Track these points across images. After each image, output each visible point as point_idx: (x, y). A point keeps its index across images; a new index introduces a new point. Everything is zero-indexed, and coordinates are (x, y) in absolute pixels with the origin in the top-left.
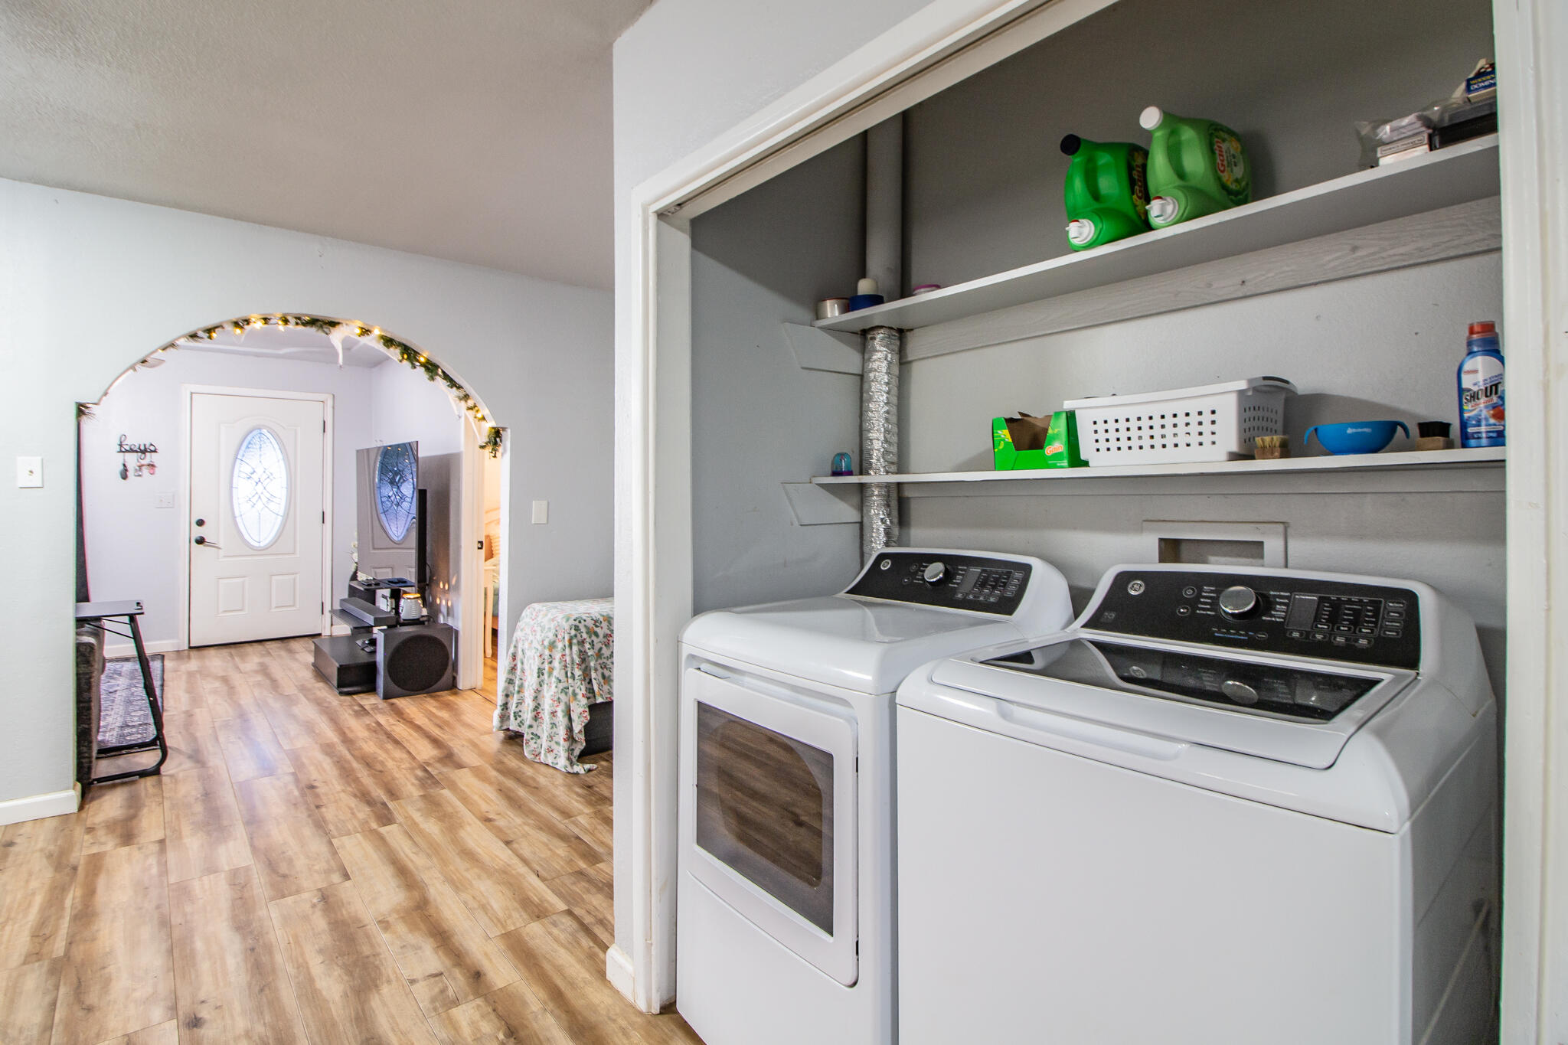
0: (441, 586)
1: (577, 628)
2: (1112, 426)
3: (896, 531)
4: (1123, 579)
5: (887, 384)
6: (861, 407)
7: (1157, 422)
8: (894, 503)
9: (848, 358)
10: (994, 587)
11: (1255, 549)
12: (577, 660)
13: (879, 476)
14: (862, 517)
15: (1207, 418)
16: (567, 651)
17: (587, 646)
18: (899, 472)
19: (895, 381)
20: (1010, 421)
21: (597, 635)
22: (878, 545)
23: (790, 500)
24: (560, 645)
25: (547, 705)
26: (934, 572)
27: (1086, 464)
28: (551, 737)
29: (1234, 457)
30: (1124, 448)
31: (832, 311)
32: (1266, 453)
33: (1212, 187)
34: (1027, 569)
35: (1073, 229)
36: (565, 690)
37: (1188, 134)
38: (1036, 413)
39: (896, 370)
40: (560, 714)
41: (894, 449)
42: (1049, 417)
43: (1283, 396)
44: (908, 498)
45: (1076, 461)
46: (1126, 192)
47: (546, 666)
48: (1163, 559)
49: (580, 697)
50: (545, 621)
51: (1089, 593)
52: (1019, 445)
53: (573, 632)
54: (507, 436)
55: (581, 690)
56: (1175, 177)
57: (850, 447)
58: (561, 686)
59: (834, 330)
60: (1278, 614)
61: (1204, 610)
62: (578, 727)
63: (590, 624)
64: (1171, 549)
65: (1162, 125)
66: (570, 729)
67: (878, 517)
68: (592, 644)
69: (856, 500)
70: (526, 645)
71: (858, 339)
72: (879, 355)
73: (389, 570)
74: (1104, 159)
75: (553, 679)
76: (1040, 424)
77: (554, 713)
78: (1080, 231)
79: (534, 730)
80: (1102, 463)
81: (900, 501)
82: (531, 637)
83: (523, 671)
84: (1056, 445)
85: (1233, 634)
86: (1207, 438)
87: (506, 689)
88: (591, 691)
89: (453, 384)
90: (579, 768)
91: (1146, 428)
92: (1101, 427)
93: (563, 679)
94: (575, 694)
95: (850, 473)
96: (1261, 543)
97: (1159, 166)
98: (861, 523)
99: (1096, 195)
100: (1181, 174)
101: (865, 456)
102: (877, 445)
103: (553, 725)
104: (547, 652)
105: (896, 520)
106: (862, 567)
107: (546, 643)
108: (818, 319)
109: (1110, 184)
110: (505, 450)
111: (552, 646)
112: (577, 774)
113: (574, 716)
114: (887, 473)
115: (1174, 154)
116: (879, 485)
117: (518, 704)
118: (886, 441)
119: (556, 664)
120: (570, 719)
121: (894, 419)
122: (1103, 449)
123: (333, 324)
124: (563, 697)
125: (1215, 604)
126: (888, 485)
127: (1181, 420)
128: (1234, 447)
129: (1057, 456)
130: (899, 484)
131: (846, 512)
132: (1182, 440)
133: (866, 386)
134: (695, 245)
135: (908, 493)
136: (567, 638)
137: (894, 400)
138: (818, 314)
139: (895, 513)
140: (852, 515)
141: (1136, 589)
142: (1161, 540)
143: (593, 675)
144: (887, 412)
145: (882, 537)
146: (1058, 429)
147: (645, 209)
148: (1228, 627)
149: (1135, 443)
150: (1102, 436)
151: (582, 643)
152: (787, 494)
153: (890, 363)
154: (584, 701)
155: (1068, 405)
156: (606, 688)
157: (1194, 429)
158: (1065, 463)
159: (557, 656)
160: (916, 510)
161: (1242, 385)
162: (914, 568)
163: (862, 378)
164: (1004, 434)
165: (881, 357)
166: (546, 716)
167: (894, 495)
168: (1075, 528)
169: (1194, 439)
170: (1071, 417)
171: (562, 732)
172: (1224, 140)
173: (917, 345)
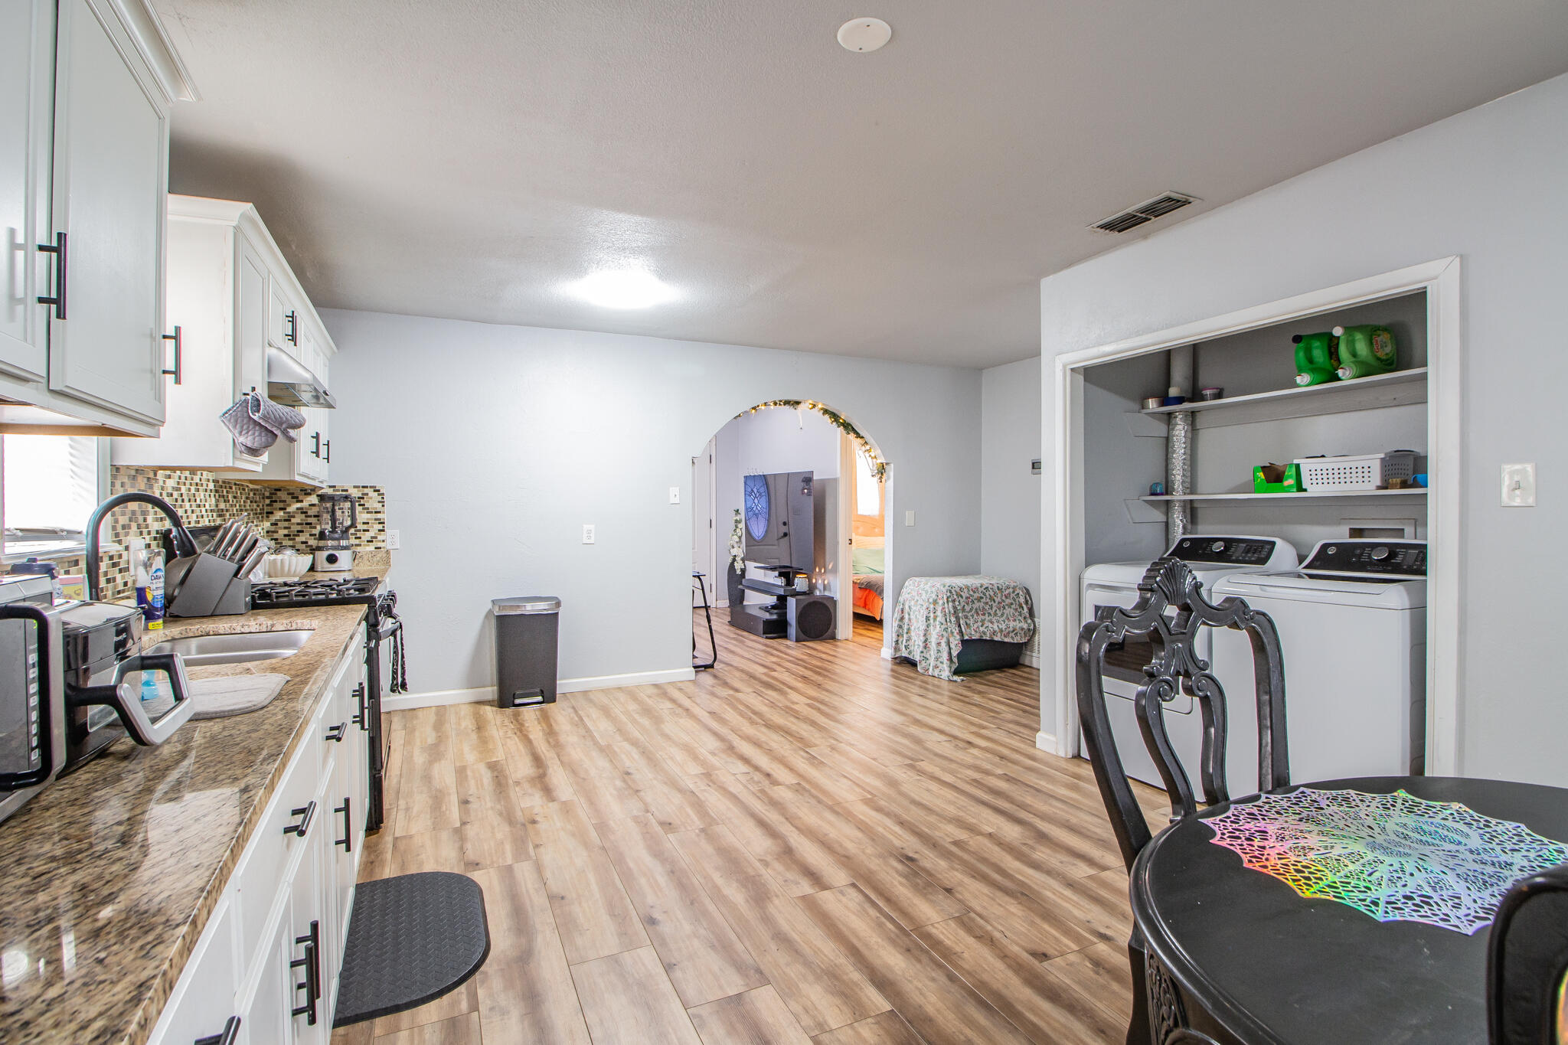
0: (817, 570)
1: (951, 592)
2: (1319, 472)
3: (1189, 526)
4: (1325, 547)
5: (1184, 443)
6: (1167, 455)
7: (1342, 471)
8: (1188, 511)
9: (1160, 429)
10: (1254, 553)
11: (1400, 532)
12: (952, 612)
13: (1178, 495)
14: (1168, 519)
15: (1366, 470)
16: (946, 605)
17: (957, 603)
18: (1191, 493)
19: (1189, 441)
20: (1264, 468)
21: (962, 597)
22: (1178, 534)
23: (1128, 509)
24: (941, 602)
25: (933, 640)
26: (1218, 547)
27: (1305, 490)
28: (937, 659)
29: (1379, 488)
30: (1326, 483)
31: (1152, 404)
32: (1393, 487)
33: (1371, 360)
34: (1273, 544)
35: (1298, 379)
36: (946, 629)
37: (1359, 336)
38: (1279, 462)
39: (1189, 435)
40: (943, 644)
41: (1188, 480)
42: (1286, 466)
43: (1412, 458)
44: (1197, 508)
45: (1300, 489)
46: (1327, 357)
47: (932, 615)
48: (1351, 536)
49: (955, 634)
50: (927, 587)
51: (1306, 557)
52: (1268, 481)
53: (949, 594)
54: (891, 471)
55: (956, 631)
56: (1350, 356)
57: (1159, 478)
58: (943, 627)
59: (1153, 415)
60: (1399, 559)
61: (1364, 558)
62: (955, 653)
63: (958, 590)
64: (1356, 532)
65: (1345, 333)
66: (950, 654)
67: (1178, 520)
68: (959, 602)
69: (1164, 509)
70: (912, 603)
71: (1166, 417)
72: (1178, 427)
73: (777, 560)
74: (1316, 344)
75: (937, 623)
76: (1281, 469)
77: (939, 644)
78: (1303, 379)
79: (924, 655)
80: (1314, 490)
81: (1192, 511)
82: (916, 598)
83: (910, 619)
84: (1289, 481)
85: (1376, 568)
86: (1366, 479)
87: (898, 631)
88: (961, 632)
89: (858, 436)
90: (955, 678)
91: (1336, 474)
92: (1314, 473)
93: (944, 623)
94: (952, 633)
95: (1162, 494)
96: (1403, 529)
97: (1343, 351)
98: (1167, 524)
99: (1311, 361)
100: (1354, 355)
101: (1170, 484)
102: (1179, 478)
103: (939, 651)
104: (932, 606)
105: (1189, 521)
106: (1167, 550)
107: (931, 600)
108: (1143, 408)
109: (1319, 354)
110: (889, 478)
111: (935, 602)
112: (956, 681)
113: (952, 646)
114: (1185, 494)
115: (1351, 344)
116: (1180, 501)
117: (907, 641)
118: (1184, 475)
119: (939, 613)
120: (950, 649)
121: (1188, 463)
122: (1315, 483)
123: (798, 403)
124: (944, 633)
125: (1370, 556)
126: (1184, 501)
127: (1354, 470)
128: (1379, 483)
129: (1290, 486)
130: (1191, 501)
131: (1159, 516)
132: (1354, 480)
133: (1170, 445)
134: (1085, 380)
135: (1195, 505)
136: (945, 598)
137: (1189, 452)
138: (1143, 406)
139: (1189, 516)
140: (1162, 518)
141: (1331, 551)
142: (1350, 529)
143: (961, 622)
144: (1184, 459)
145: (1180, 530)
146: (1291, 472)
147: (1064, 367)
148: (1375, 565)
149: (1331, 481)
150: (1314, 477)
151: (954, 601)
152: (1127, 506)
153: (1186, 432)
154: (958, 637)
155: (1296, 461)
156: (968, 630)
157: (1360, 474)
158: (1295, 490)
159: (939, 609)
160: (1200, 514)
161: (1382, 456)
162: (1204, 545)
163: (1168, 440)
164: (1261, 475)
165: (1180, 430)
166: (933, 645)
167: (1189, 506)
168: (1301, 524)
169: (1360, 480)
170: (1298, 466)
171: (945, 656)
172: (1379, 335)
173: (1201, 421)
